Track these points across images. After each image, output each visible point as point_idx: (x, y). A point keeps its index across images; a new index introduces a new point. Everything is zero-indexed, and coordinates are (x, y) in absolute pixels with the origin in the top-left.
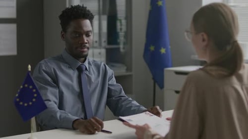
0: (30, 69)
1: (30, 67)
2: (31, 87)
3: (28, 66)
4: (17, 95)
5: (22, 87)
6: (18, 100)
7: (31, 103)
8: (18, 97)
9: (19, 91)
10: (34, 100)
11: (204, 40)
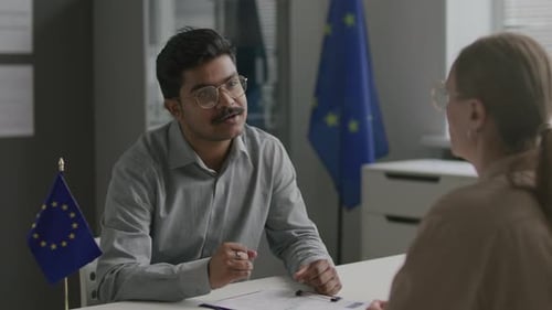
0: (62, 168)
1: (62, 161)
2: (65, 207)
3: (58, 160)
4: (34, 226)
5: (44, 207)
6: (36, 236)
7: (64, 244)
8: (35, 230)
9: (38, 216)
10: (72, 236)
11: (474, 116)
